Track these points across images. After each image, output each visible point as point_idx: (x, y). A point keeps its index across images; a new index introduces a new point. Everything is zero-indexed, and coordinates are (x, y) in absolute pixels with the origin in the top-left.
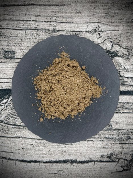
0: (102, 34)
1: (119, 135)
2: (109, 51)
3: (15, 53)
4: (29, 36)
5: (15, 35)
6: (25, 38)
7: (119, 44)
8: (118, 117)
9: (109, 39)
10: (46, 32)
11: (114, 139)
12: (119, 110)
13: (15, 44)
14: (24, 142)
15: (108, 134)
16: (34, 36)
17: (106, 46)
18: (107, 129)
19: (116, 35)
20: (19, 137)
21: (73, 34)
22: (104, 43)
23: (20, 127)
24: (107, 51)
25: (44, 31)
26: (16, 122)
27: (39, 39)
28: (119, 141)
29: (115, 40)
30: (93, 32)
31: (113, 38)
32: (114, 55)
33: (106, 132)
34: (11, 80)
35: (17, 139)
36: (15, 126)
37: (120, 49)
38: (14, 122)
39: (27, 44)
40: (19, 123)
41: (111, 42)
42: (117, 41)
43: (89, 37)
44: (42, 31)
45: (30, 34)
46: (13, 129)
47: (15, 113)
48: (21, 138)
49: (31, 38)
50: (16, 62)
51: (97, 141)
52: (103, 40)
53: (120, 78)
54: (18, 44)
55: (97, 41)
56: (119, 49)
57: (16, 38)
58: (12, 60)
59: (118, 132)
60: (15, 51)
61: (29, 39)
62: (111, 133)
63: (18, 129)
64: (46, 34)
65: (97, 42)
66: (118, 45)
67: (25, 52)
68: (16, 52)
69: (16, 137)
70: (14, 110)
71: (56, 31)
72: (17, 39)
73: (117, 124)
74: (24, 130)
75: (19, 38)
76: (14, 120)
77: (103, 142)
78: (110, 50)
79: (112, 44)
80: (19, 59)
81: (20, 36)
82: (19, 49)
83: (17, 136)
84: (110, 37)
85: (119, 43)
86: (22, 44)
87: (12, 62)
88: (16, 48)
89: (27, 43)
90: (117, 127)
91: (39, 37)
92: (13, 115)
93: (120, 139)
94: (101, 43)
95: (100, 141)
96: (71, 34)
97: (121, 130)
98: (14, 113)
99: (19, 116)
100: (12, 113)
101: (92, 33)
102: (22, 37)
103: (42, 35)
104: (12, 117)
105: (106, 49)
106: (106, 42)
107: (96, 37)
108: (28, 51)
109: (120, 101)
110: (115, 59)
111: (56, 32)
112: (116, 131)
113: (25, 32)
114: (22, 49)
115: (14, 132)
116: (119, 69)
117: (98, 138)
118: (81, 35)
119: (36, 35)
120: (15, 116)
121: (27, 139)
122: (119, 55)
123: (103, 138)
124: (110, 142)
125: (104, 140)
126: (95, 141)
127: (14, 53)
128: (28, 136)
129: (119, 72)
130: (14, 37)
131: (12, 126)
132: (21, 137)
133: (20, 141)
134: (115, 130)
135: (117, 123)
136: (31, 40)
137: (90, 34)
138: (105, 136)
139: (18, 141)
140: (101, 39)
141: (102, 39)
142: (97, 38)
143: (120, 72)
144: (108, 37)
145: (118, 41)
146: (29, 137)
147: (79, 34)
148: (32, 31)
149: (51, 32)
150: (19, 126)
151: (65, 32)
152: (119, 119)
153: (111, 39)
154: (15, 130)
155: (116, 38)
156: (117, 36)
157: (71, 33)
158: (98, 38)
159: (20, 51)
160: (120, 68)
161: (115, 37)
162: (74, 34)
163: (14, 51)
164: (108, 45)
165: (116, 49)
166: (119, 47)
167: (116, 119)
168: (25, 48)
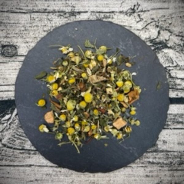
0: (143, 15)
1: (168, 158)
2: (154, 41)
3: (17, 47)
4: (36, 23)
5: (15, 20)
6: (31, 25)
7: (170, 28)
8: (167, 135)
9: (154, 23)
10: (61, 15)
11: (161, 164)
12: (168, 125)
13: (17, 34)
14: (38, 171)
15: (152, 157)
16: (43, 22)
17: (149, 33)
18: (150, 150)
19: (164, 16)
20: (30, 166)
21: (100, 17)
22: (146, 29)
23: (30, 152)
24: (151, 41)
25: (58, 14)
26: (24, 145)
27: (51, 25)
28: (167, 166)
29: (163, 23)
30: (129, 13)
31: (160, 20)
32: (161, 46)
33: (149, 155)
34: (14, 87)
35: (27, 168)
36: (23, 151)
37: (171, 37)
38: (22, 145)
39: (33, 34)
40: (29, 146)
41: (157, 26)
42: (165, 25)
43: (124, 21)
44: (54, 14)
45: (37, 19)
46: (21, 155)
47: (23, 133)
48: (33, 167)
49: (40, 26)
50: (19, 61)
51: (138, 167)
52: (145, 25)
53: (170, 80)
54: (20, 35)
55: (136, 26)
56: (169, 37)
57: (17, 25)
58: (14, 57)
59: (167, 155)
60: (17, 44)
61: (37, 26)
62: (157, 156)
63: (28, 155)
64: (61, 18)
65: (136, 28)
66: (167, 31)
67: (32, 46)
68: (19, 47)
69: (27, 166)
70: (21, 128)
71: (75, 14)
72: (19, 27)
73: (165, 144)
74: (36, 155)
75: (21, 26)
76: (22, 142)
77: (145, 168)
78: (155, 39)
79: (158, 29)
80: (23, 56)
81: (23, 22)
82: (23, 42)
83: (27, 163)
84: (156, 20)
85: (168, 27)
86: (27, 35)
87: (14, 61)
88: (19, 41)
89: (33, 32)
90: (164, 147)
91: (50, 23)
92: (20, 136)
93: (169, 164)
94: (143, 29)
95: (142, 167)
96: (98, 16)
97: (171, 151)
98: (20, 133)
99: (28, 138)
100: (18, 133)
101: (128, 15)
102: (26, 24)
103: (55, 20)
104: (18, 139)
105: (149, 38)
106: (149, 27)
107: (134, 20)
108: (35, 44)
109: (171, 113)
110: (163, 52)
111: (75, 16)
112: (164, 153)
113: (29, 17)
114: (27, 42)
115: (23, 159)
116: (169, 66)
117: (138, 163)
118: (113, 18)
119: (46, 20)
120: (23, 137)
121: (41, 167)
122: (169, 45)
123: (145, 163)
124: (156, 168)
125: (147, 165)
126: (135, 167)
127: (15, 47)
128: (43, 163)
129: (170, 70)
130: (14, 23)
131: (19, 151)
132: (33, 165)
133: (32, 170)
134: (162, 151)
135: (165, 142)
136: (39, 28)
137: (126, 16)
138: (148, 160)
139: (29, 170)
140: (141, 23)
141: (144, 23)
142: (135, 23)
143: (171, 72)
144: (153, 19)
145: (168, 25)
146: (44, 165)
147: (110, 15)
148: (41, 14)
149: (67, 15)
150: (29, 150)
151: (89, 14)
152: (167, 136)
153: (157, 22)
154: (24, 156)
155: (165, 21)
156: (166, 17)
157: (97, 14)
158: (138, 22)
159: (24, 45)
160: (171, 65)
161: (164, 19)
162: (103, 16)
163: (15, 44)
164: (152, 32)
165: (164, 37)
166: (169, 34)
167: (164, 138)
168: (31, 41)
